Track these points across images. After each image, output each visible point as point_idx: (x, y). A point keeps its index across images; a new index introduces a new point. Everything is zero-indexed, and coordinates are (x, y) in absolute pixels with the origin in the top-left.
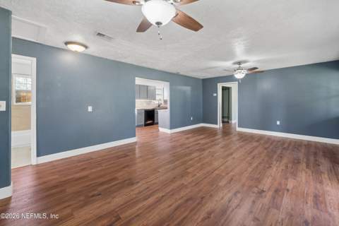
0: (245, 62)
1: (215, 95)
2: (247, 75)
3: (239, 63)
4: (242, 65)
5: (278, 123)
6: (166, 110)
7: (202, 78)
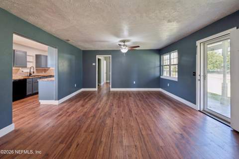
0: (128, 41)
1: (94, 64)
2: (129, 50)
3: (124, 41)
4: (126, 43)
5: (134, 82)
6: (53, 79)
7: (82, 49)
